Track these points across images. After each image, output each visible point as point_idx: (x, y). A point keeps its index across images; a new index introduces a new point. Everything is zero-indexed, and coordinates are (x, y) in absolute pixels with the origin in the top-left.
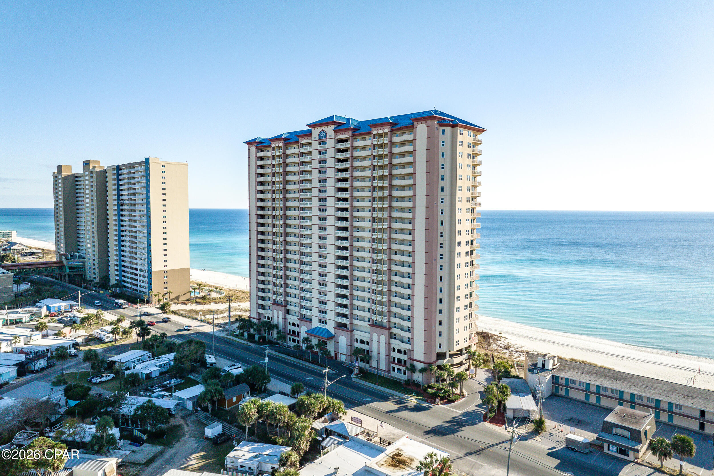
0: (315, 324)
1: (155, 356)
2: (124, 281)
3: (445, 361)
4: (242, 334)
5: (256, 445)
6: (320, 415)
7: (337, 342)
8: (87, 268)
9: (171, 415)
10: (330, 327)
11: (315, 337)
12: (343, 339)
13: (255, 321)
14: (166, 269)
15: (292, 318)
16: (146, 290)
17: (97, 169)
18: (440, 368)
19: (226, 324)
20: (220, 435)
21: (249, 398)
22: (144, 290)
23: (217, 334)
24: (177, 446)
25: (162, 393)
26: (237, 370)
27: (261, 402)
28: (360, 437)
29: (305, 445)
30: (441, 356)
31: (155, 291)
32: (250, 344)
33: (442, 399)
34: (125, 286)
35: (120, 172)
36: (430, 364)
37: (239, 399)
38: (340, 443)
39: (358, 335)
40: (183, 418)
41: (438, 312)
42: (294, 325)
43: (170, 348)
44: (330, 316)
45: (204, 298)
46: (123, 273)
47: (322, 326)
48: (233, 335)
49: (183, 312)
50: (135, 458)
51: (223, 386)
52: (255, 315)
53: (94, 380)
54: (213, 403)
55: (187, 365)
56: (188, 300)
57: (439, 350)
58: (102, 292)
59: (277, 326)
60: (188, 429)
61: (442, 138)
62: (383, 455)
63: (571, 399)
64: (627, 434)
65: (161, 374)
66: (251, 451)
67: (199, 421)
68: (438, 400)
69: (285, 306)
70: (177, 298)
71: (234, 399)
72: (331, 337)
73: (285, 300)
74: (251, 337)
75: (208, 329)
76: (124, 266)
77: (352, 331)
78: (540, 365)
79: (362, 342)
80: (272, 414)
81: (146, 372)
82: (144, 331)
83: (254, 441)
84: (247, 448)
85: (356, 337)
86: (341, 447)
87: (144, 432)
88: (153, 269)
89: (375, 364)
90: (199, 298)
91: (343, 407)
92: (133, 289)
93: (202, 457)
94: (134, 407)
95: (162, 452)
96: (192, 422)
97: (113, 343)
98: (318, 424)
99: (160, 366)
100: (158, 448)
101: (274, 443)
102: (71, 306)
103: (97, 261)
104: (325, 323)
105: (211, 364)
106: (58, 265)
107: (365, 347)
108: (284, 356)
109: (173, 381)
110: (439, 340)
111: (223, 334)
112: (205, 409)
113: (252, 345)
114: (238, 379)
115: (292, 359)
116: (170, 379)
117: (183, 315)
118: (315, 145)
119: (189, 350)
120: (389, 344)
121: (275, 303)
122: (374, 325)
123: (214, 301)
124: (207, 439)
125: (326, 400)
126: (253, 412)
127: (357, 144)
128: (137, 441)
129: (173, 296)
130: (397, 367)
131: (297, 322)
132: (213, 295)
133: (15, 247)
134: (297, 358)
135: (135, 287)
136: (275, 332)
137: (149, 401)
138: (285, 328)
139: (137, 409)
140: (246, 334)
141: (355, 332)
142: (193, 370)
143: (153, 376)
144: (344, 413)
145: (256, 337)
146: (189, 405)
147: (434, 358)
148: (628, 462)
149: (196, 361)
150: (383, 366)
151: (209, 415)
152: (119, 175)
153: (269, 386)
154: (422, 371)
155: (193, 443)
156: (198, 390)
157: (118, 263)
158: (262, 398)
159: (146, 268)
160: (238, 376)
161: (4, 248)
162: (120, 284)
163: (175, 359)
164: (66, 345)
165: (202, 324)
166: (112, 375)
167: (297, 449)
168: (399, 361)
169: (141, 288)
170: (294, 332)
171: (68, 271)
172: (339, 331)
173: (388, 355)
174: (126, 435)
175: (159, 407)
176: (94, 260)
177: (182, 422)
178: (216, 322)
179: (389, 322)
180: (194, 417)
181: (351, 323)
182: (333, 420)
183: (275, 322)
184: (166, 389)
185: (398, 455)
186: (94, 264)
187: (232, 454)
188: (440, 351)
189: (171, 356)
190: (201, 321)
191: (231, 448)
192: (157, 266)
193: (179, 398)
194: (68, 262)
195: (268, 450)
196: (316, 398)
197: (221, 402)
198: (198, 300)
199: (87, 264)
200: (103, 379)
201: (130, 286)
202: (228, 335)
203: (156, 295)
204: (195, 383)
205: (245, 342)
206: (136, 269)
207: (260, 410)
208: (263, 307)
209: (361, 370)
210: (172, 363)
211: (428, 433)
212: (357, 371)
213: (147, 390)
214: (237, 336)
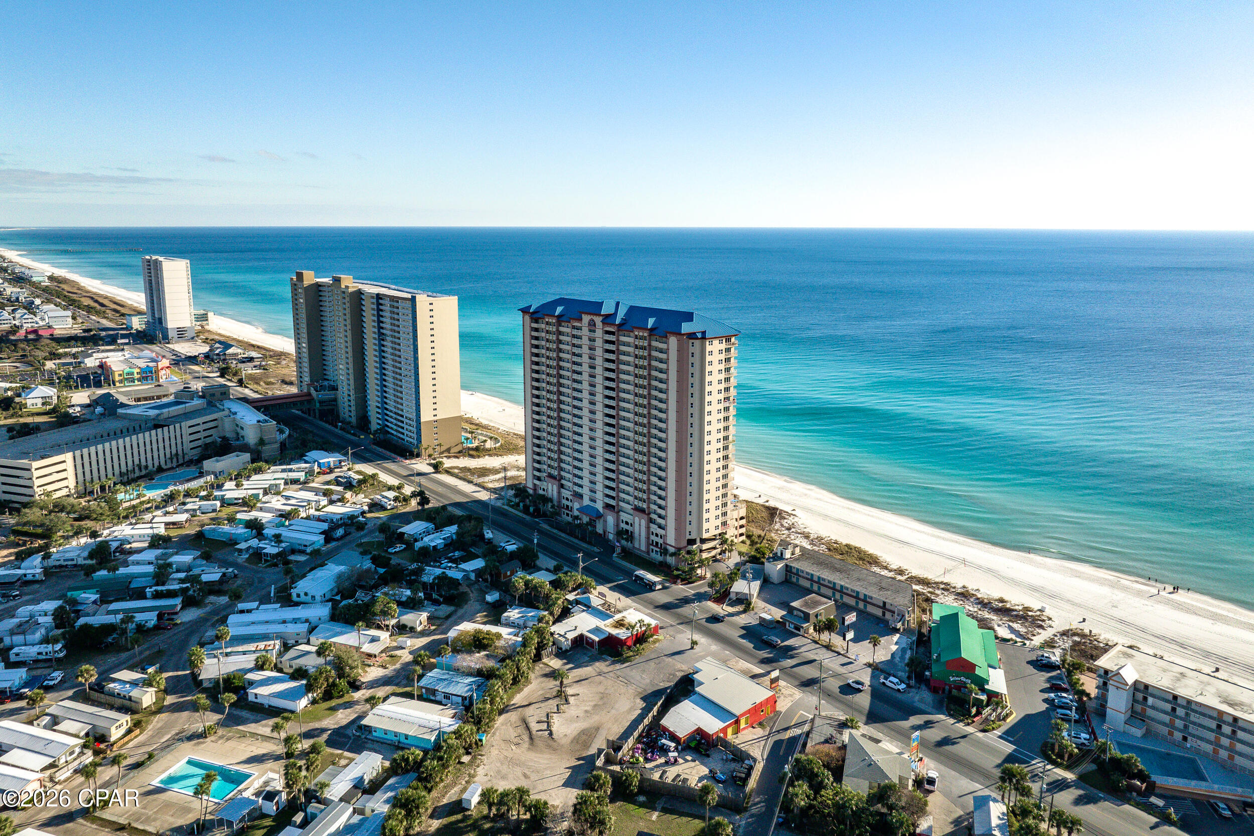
0: (586, 501)
1: (438, 528)
2: (388, 426)
3: (694, 546)
4: (518, 505)
5: (523, 609)
6: (574, 590)
7: (605, 522)
8: (340, 401)
9: (460, 584)
10: (599, 506)
11: (587, 515)
12: (610, 519)
13: (531, 492)
14: (435, 418)
15: (566, 493)
16: (415, 442)
17: (350, 290)
18: (689, 552)
19: (502, 488)
20: (497, 601)
21: (520, 574)
22: (411, 440)
23: (493, 503)
24: (466, 607)
25: (450, 564)
26: (511, 548)
27: (529, 577)
28: (599, 607)
29: (557, 611)
30: (692, 542)
31: (425, 442)
32: (525, 516)
33: (683, 580)
34: (388, 432)
35: (381, 301)
36: (679, 549)
37: (512, 574)
38: (584, 611)
39: (624, 516)
40: (468, 586)
41: (688, 503)
42: (567, 499)
43: (451, 520)
44: (599, 496)
45: (477, 449)
46: (387, 418)
47: (592, 504)
48: (508, 505)
49: (456, 471)
50: (436, 614)
51: (499, 562)
52: (530, 485)
53: (390, 550)
54: (491, 576)
55: (468, 539)
56: (459, 452)
57: (688, 537)
58: (362, 437)
59: (551, 500)
60: (473, 595)
61: (691, 350)
62: (611, 620)
63: (799, 586)
64: (802, 615)
65: (446, 545)
66: (519, 613)
67: (481, 590)
68: (679, 581)
69: (560, 480)
70: (448, 450)
71: (509, 573)
72: (600, 516)
73: (559, 474)
74: (526, 510)
75: (484, 496)
76: (386, 409)
77: (618, 512)
78: (779, 555)
79: (627, 523)
80: (535, 588)
81: (433, 544)
82: (424, 501)
83: (522, 606)
84: (517, 611)
85: (622, 518)
86: (584, 614)
87: (440, 596)
88: (423, 420)
89: (637, 545)
90: (472, 449)
91: (593, 583)
92: (399, 438)
93: (485, 616)
94: (432, 577)
95: (456, 611)
96: (477, 590)
97: (395, 511)
98: (571, 597)
99: (444, 539)
100: (452, 608)
101: (538, 608)
102: (340, 462)
103: (352, 398)
104: (595, 502)
105: (489, 540)
106: (305, 398)
107: (628, 527)
108: (555, 531)
109: (457, 553)
110: (689, 528)
111: (499, 504)
112: (486, 580)
113: (528, 518)
114: (513, 555)
115: (563, 535)
116: (454, 552)
117: (457, 476)
118: (585, 331)
119: (469, 526)
120: (648, 528)
121: (550, 476)
122: (637, 509)
123: (490, 453)
124: (488, 603)
125: (580, 578)
126: (521, 585)
127: (622, 338)
128: (436, 602)
129: (443, 448)
130: (655, 549)
131: (570, 497)
132: (489, 444)
133: (231, 351)
134: (568, 534)
135: (402, 436)
136: (550, 505)
137: (443, 573)
138: (559, 502)
139: (435, 579)
140: (521, 505)
141: (621, 513)
142: (474, 544)
143: (438, 547)
144: (595, 589)
145: (531, 509)
146: (473, 576)
147: (684, 543)
148: (798, 635)
149: (475, 536)
150: (643, 548)
151: (488, 584)
152: (379, 304)
153: (538, 563)
154: (672, 555)
155: (477, 606)
156: (479, 563)
157: (379, 405)
158: (530, 574)
159: (413, 416)
160: (512, 553)
161: (217, 352)
162: (383, 430)
163: (457, 533)
164: (356, 514)
165: (478, 489)
166: (404, 546)
167: (552, 614)
168: (657, 543)
169: (409, 437)
170: (568, 506)
171: (318, 405)
172: (607, 511)
173: (648, 538)
174: (428, 597)
175: (451, 578)
176: (349, 395)
177: (467, 589)
178: (491, 485)
179: (649, 507)
180: (476, 586)
181: (618, 505)
182: (584, 593)
183: (550, 495)
184: (452, 560)
185: (622, 620)
186: (349, 401)
187: (505, 614)
188: (690, 537)
189: (453, 529)
190: (476, 485)
191: (505, 610)
192: (426, 416)
193: (464, 570)
194: (318, 395)
195: (532, 613)
196: (571, 577)
197: (498, 575)
198: (471, 452)
199: (340, 397)
200: (397, 550)
201: (395, 433)
202: (503, 504)
203: (426, 449)
204: (475, 557)
205: (520, 514)
206: (402, 416)
207: (527, 583)
208: (539, 479)
209: (624, 549)
210: (454, 537)
211: (657, 607)
212: (618, 550)
213: (435, 561)
214: (512, 506)
